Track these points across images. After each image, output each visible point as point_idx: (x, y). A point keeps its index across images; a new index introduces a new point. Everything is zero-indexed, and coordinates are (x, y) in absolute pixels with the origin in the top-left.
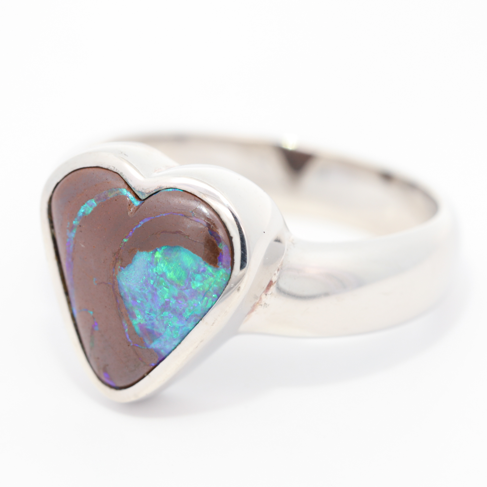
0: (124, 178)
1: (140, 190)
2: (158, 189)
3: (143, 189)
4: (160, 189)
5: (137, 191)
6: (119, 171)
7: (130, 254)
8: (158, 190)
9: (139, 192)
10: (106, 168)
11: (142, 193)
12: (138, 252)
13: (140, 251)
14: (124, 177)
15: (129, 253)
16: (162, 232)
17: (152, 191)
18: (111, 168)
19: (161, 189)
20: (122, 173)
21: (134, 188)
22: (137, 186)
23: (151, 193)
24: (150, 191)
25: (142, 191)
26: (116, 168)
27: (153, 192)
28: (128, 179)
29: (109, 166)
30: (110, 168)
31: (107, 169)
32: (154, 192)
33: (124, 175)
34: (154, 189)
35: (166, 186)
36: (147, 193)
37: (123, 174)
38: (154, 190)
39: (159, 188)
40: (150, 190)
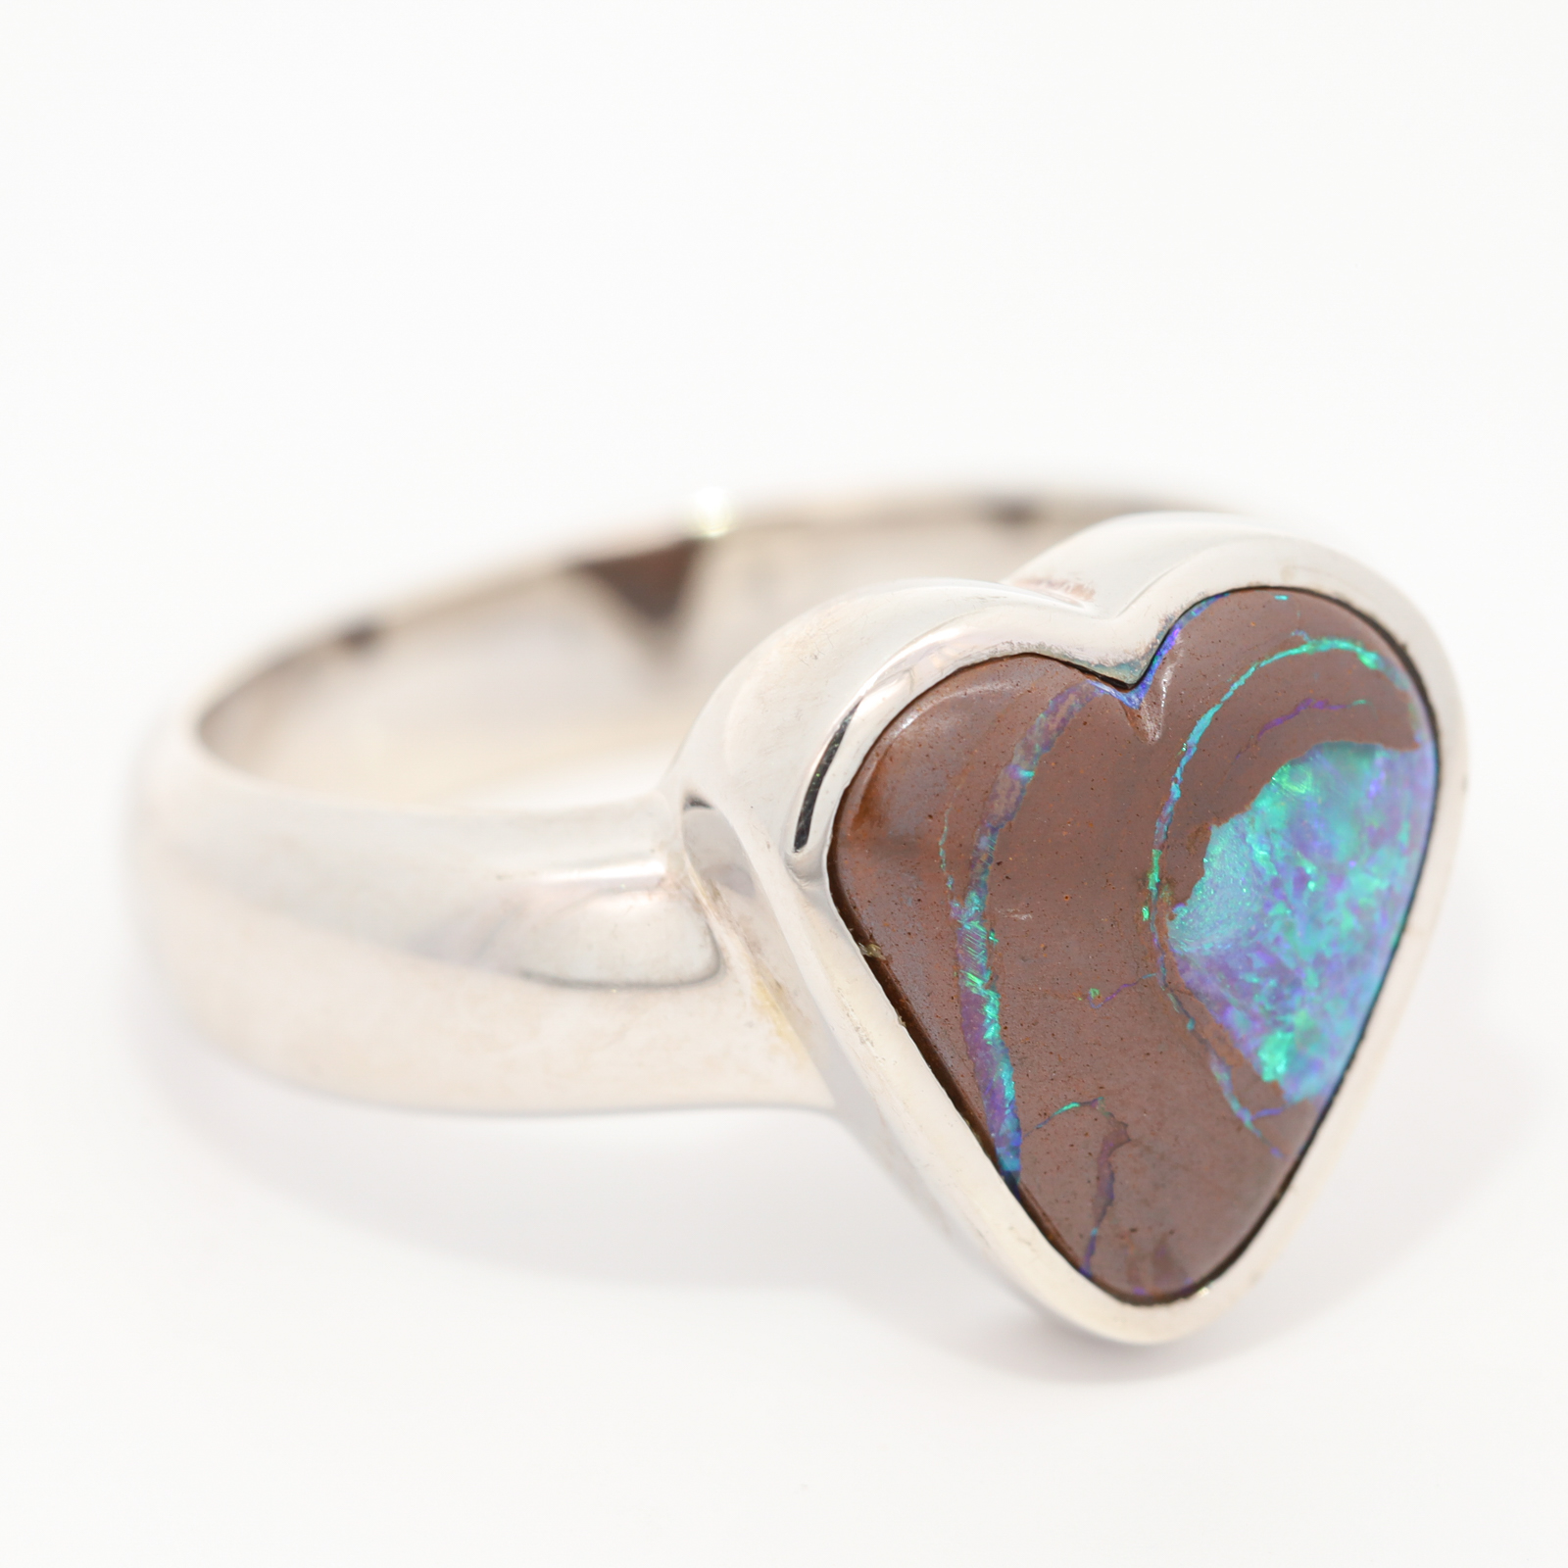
0: (1055, 657)
1: (1121, 660)
2: (1164, 628)
3: (1125, 652)
4: (1169, 626)
5: (1113, 667)
6: (1029, 644)
7: (1193, 850)
8: (1165, 631)
9: (1119, 666)
10: (986, 658)
11: (1130, 665)
12: (1214, 829)
13: (1219, 824)
14: (1055, 653)
15: (1188, 848)
16: (1261, 733)
17: (1153, 644)
18: (1005, 649)
19: (1173, 621)
20: (1041, 645)
21: (1100, 665)
22: (1107, 655)
23: (1152, 649)
24: (1148, 647)
25: (1128, 659)
26: (1015, 642)
27: (1156, 643)
28: (1068, 650)
29: (992, 650)
30: (999, 649)
31: (992, 660)
32: (1159, 642)
33: (1050, 648)
34: (1154, 636)
35: (1179, 609)
36: (1143, 658)
37: (1048, 645)
38: (1157, 637)
39: (1164, 623)
40: (1147, 644)
